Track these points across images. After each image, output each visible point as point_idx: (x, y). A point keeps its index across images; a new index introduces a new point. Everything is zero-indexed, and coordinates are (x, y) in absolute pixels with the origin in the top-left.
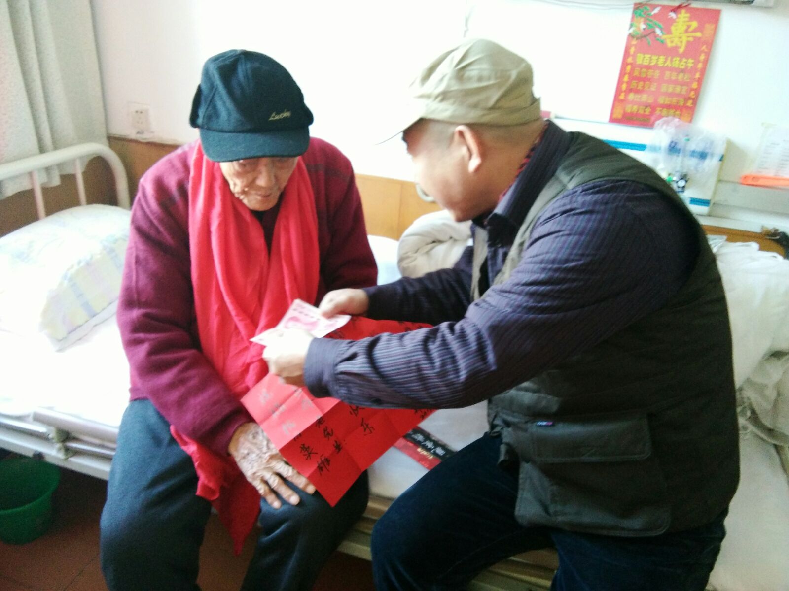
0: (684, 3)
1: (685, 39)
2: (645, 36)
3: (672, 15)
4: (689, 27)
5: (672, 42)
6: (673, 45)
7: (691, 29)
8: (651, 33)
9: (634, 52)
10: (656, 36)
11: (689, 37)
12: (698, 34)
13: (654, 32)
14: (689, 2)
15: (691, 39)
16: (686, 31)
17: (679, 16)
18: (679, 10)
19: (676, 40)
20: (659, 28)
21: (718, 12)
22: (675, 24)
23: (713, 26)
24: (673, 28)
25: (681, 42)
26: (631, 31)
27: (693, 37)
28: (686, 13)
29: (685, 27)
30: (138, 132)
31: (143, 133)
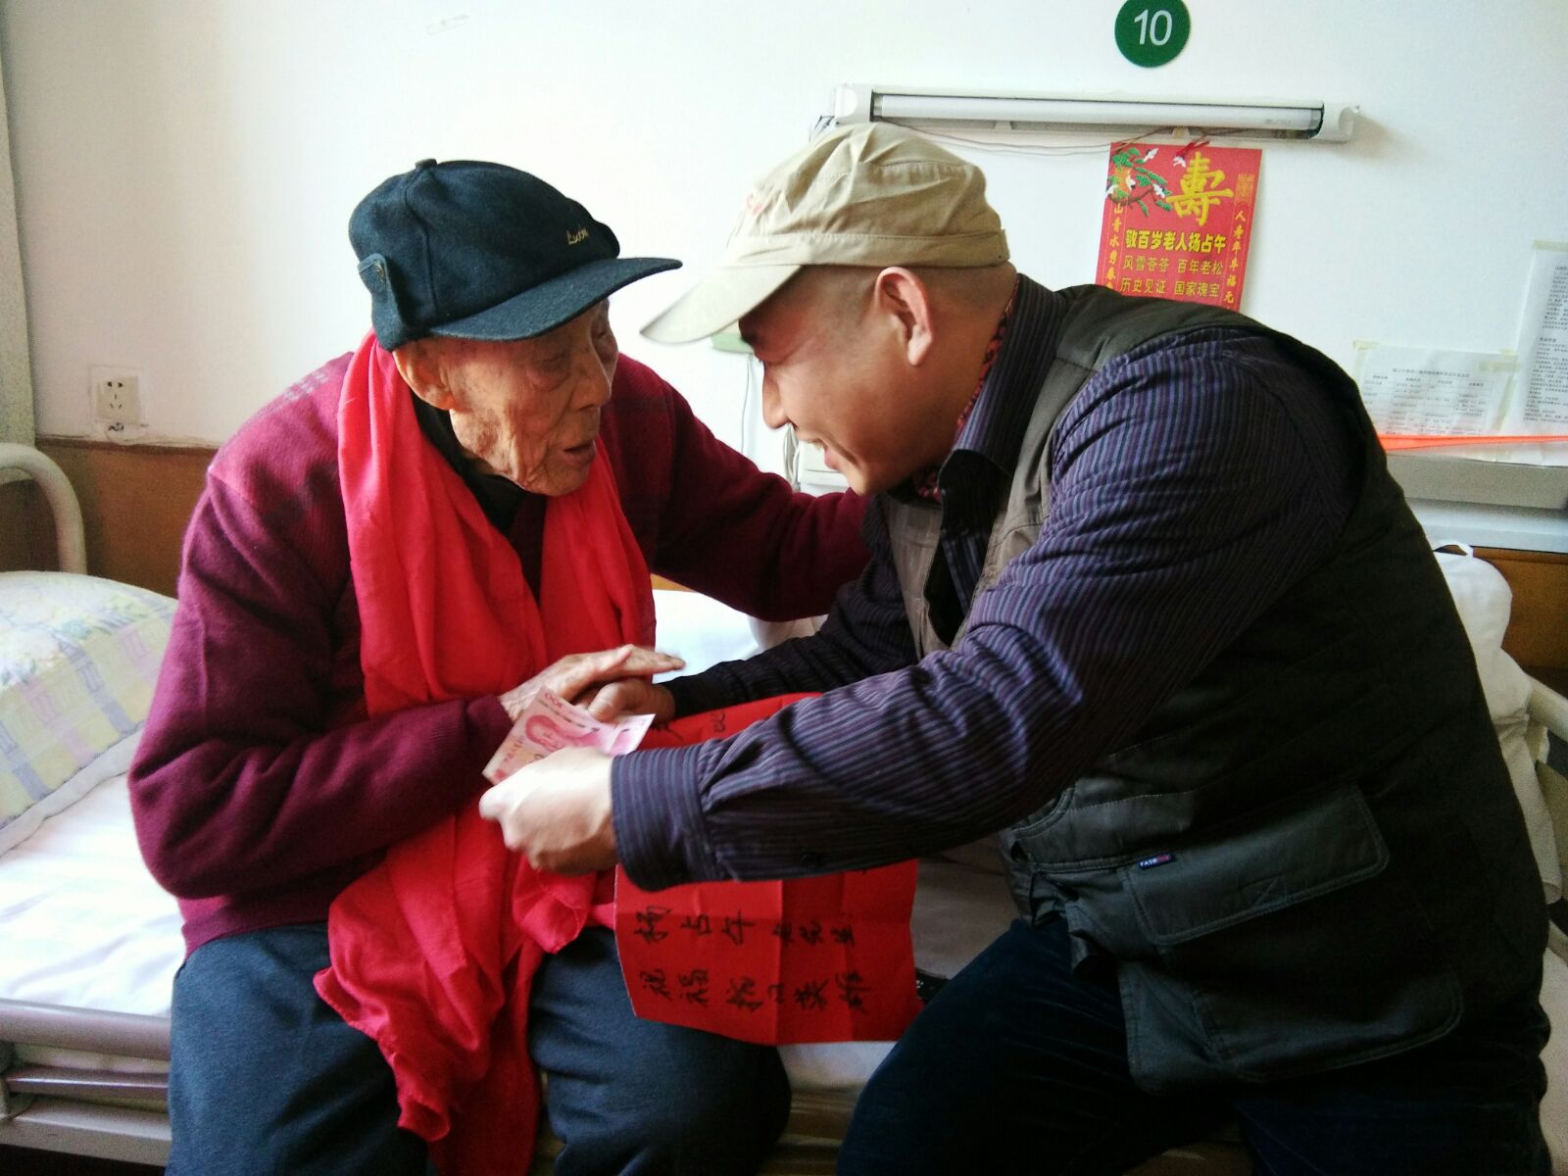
0: (1198, 141)
1: (1205, 203)
2: (1136, 200)
3: (1179, 161)
4: (1210, 180)
5: (1184, 208)
6: (1188, 212)
7: (1214, 185)
8: (1147, 193)
9: (1121, 227)
10: (1156, 198)
11: (1210, 198)
12: (1228, 193)
13: (1152, 191)
14: (1208, 137)
15: (1217, 201)
16: (1207, 188)
17: (1192, 162)
18: (1190, 152)
19: (1191, 204)
20: (1158, 184)
21: (1256, 155)
22: (1185, 176)
23: (1251, 178)
24: (1183, 183)
25: (1200, 207)
26: (1111, 191)
27: (1218, 197)
28: (1203, 156)
29: (1203, 182)
30: (112, 428)
31: (123, 428)
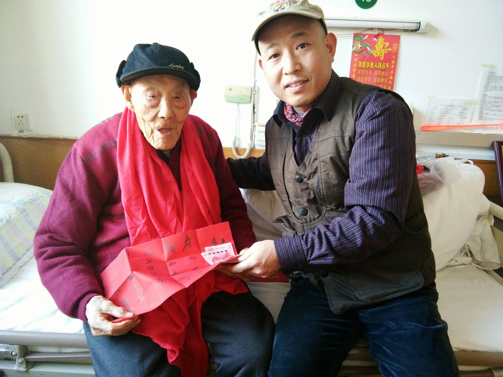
0: (380, 33)
1: (383, 52)
2: (362, 52)
3: (375, 39)
4: (384, 45)
5: (377, 54)
6: (378, 56)
7: (386, 47)
8: (365, 50)
9: (357, 61)
10: (368, 51)
11: (385, 51)
12: (390, 49)
13: (366, 49)
14: (384, 32)
15: (387, 52)
16: (384, 48)
17: (379, 40)
18: (378, 36)
19: (379, 53)
20: (368, 47)
21: (399, 37)
22: (377, 44)
23: (397, 45)
24: (376, 47)
25: (381, 54)
26: (354, 49)
28: (382, 38)
29: (382, 46)
30: (20, 132)
31: (23, 131)
